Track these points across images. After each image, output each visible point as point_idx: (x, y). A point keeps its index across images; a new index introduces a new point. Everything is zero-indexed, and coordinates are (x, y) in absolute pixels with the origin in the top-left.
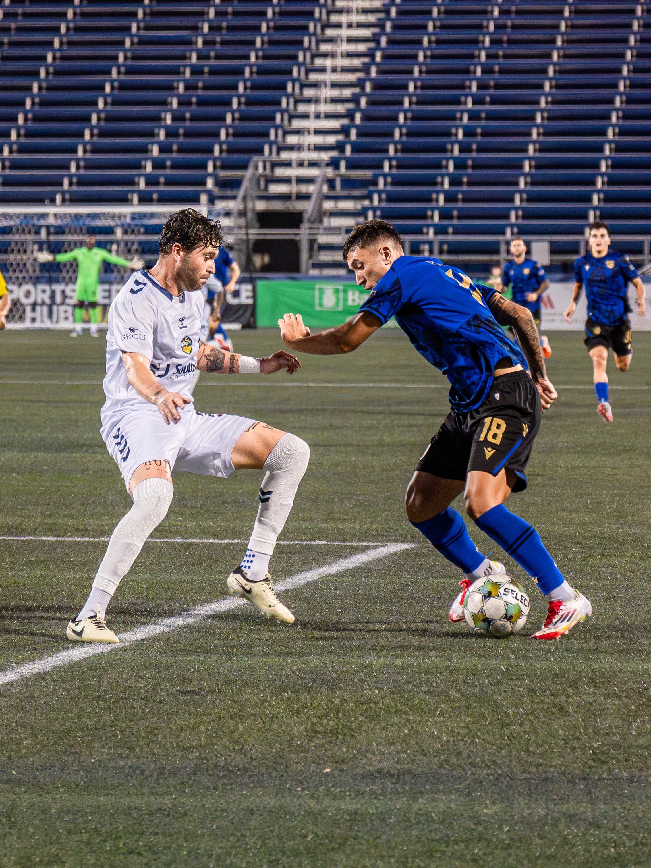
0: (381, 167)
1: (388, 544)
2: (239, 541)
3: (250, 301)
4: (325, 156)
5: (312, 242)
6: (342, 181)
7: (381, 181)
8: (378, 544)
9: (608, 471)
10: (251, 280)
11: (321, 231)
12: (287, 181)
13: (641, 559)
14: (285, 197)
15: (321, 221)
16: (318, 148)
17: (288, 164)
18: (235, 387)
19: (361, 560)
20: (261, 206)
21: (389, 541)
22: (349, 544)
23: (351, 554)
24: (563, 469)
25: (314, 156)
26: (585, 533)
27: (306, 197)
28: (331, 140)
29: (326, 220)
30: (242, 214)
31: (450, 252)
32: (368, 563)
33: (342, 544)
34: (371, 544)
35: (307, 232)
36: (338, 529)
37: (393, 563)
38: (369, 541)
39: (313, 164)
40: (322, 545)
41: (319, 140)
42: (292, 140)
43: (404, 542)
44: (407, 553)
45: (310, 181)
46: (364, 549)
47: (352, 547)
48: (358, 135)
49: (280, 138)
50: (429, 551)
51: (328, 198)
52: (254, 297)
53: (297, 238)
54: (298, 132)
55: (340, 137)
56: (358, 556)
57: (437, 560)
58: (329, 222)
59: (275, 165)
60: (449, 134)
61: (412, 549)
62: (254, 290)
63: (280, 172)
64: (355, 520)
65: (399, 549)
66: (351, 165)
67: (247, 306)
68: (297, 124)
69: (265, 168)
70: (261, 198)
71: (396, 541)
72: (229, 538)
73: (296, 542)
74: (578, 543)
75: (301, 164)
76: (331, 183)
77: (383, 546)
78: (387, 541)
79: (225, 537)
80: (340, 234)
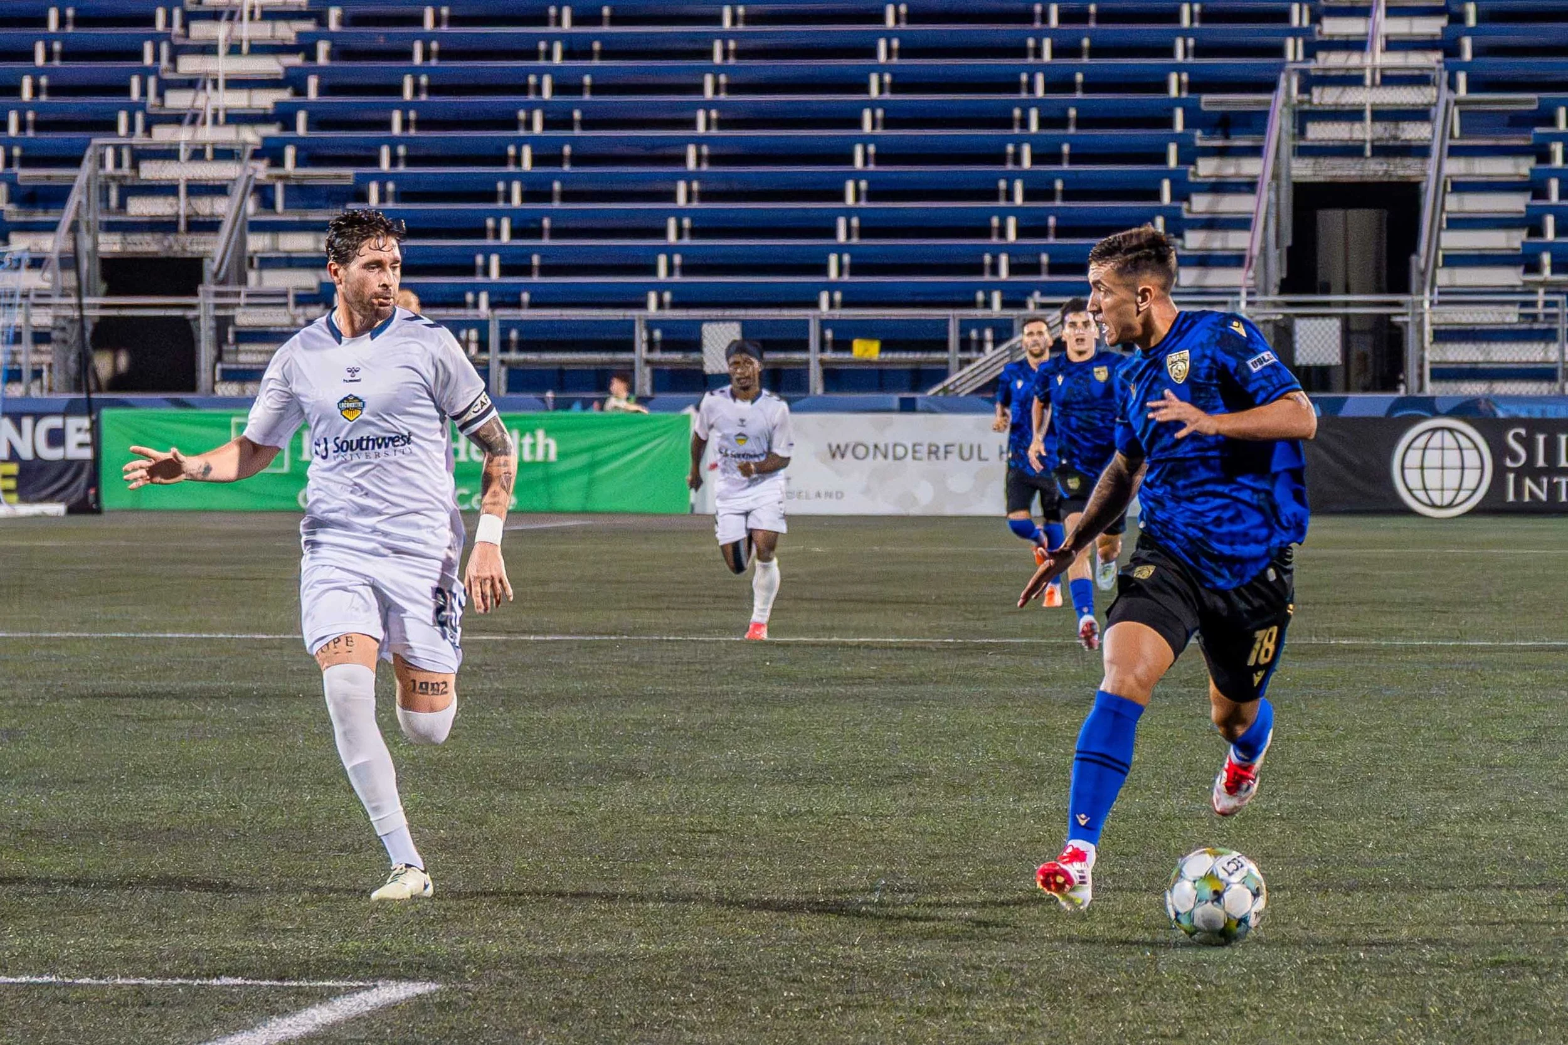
0: (375, 161)
1: (380, 983)
2: (54, 979)
3: (87, 454)
4: (251, 136)
5: (222, 324)
6: (286, 188)
7: (374, 189)
8: (355, 984)
9: (866, 823)
10: (89, 408)
11: (243, 300)
12: (168, 190)
13: (931, 1013)
14: (163, 226)
15: (243, 280)
16: (236, 119)
17: (170, 154)
18: (51, 643)
19: (318, 1020)
20: (111, 244)
21: (381, 976)
22: (295, 984)
23: (298, 1007)
24: (765, 818)
25: (227, 135)
26: (809, 958)
27: (211, 226)
28: (265, 100)
29: (252, 276)
30: (69, 262)
31: (523, 346)
32: (335, 1025)
33: (279, 984)
34: (342, 984)
35: (213, 300)
36: (271, 952)
37: (390, 1026)
38: (338, 977)
39: (224, 154)
40: (233, 986)
41: (238, 100)
42: (177, 100)
43: (413, 979)
44: (420, 1004)
45: (219, 190)
46: (326, 996)
47: (299, 991)
48: (322, 90)
49: (152, 98)
50: (468, 998)
51: (257, 227)
52: (96, 444)
53: (190, 314)
54: (191, 84)
55: (285, 95)
56: (312, 1011)
57: (485, 1019)
58: (260, 280)
59: (139, 156)
60: (523, 89)
61: (432, 994)
62: (95, 430)
63: (151, 171)
64: (308, 932)
65: (403, 995)
66: (309, 156)
67: (80, 464)
68: (189, 65)
69: (118, 164)
70: (110, 227)
71: (398, 977)
72: (29, 972)
73: (179, 981)
74: (794, 981)
75: (198, 155)
76: (264, 194)
77: (368, 989)
78: (375, 978)
79: (22, 972)
80: (285, 305)
